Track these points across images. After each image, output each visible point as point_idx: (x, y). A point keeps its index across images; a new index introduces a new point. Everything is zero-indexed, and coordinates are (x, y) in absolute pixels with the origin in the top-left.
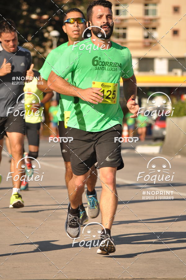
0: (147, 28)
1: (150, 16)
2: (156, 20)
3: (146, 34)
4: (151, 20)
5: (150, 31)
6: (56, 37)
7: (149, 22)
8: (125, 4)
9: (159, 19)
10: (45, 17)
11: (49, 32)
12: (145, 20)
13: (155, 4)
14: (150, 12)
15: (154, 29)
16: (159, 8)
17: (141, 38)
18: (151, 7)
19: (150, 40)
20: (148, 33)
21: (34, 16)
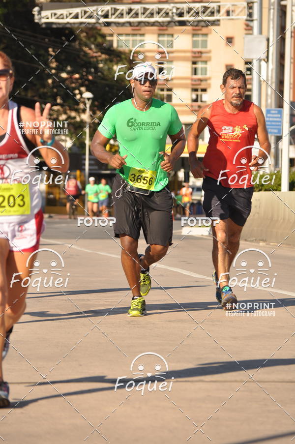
0: (196, 90)
1: (199, 76)
2: (206, 80)
3: (194, 97)
4: (201, 80)
5: (199, 93)
6: (89, 99)
7: (198, 82)
8: (171, 61)
9: (210, 78)
10: (77, 76)
11: (81, 93)
12: (192, 80)
13: (206, 62)
14: (199, 71)
15: (204, 90)
16: (209, 66)
17: (189, 102)
18: (199, 66)
19: (199, 103)
20: (197, 96)
21: (64, 75)
